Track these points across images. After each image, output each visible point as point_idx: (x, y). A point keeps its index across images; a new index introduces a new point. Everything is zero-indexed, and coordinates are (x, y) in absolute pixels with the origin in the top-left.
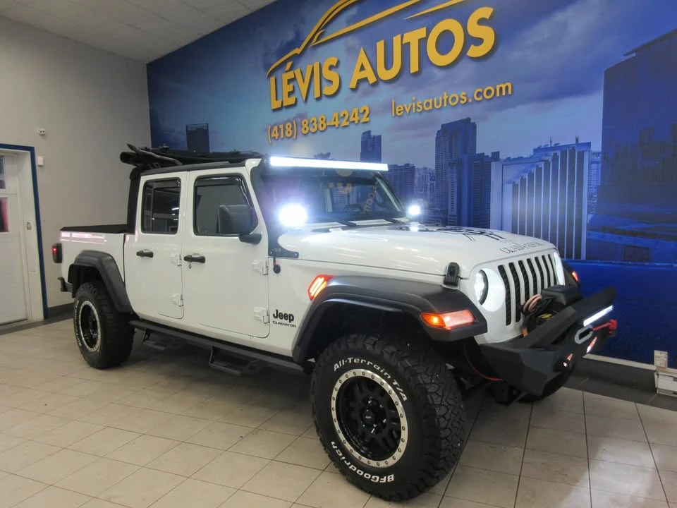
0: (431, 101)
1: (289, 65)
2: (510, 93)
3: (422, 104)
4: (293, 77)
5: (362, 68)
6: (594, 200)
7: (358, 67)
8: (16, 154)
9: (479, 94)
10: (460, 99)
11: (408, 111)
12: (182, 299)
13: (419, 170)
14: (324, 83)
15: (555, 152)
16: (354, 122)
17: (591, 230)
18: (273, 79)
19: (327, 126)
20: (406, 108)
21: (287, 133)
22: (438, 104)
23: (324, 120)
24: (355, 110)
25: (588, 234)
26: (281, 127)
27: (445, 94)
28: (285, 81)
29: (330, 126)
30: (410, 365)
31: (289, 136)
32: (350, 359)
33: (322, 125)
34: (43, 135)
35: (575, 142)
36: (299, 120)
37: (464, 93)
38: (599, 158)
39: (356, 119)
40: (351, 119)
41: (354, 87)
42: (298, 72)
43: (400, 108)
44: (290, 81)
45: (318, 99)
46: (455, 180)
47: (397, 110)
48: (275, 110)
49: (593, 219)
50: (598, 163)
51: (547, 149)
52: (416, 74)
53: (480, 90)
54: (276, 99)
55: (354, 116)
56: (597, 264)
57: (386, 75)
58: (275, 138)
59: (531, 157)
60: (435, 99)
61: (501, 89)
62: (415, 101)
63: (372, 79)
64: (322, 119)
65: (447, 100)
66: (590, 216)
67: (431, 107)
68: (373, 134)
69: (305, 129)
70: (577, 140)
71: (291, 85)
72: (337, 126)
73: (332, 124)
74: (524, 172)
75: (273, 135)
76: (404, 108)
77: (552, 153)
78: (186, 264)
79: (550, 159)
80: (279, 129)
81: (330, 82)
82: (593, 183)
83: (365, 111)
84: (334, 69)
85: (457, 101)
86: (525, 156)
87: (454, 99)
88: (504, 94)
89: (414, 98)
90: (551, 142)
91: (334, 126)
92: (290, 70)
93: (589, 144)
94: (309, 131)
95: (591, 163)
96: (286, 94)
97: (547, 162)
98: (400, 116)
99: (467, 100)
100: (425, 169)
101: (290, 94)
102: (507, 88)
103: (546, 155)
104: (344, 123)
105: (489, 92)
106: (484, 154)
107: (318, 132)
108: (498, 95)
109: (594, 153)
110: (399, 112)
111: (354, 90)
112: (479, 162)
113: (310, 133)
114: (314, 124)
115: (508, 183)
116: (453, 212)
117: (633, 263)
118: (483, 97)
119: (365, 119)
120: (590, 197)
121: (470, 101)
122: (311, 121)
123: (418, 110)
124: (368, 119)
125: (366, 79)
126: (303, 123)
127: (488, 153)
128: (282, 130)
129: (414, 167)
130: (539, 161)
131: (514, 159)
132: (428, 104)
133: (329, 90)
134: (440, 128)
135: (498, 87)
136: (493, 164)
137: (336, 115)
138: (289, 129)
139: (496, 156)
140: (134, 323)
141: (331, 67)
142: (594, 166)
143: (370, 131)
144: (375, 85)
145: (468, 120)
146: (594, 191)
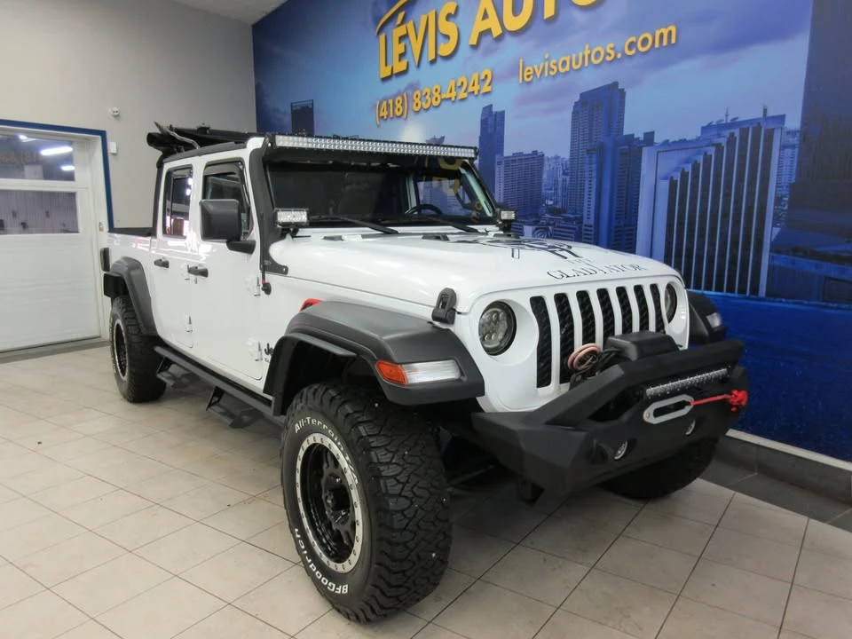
0: (568, 59)
1: (401, 16)
2: (673, 41)
3: (556, 64)
4: (405, 32)
5: (485, 16)
6: (784, 206)
7: (480, 14)
8: (86, 139)
9: (632, 45)
10: (607, 54)
11: (538, 75)
12: (190, 323)
13: (548, 159)
14: (440, 38)
15: (732, 131)
16: (473, 92)
17: (778, 252)
18: (382, 37)
19: (442, 100)
20: (537, 70)
21: (396, 110)
22: (577, 63)
23: (439, 91)
24: (475, 77)
25: (771, 258)
26: (391, 102)
27: (587, 47)
28: (396, 40)
29: (445, 99)
30: (364, 435)
31: (398, 114)
32: (308, 418)
33: (436, 99)
34: (117, 117)
35: (761, 115)
36: (410, 92)
37: (612, 45)
38: (795, 140)
39: (476, 89)
40: (470, 90)
41: (475, 43)
42: (410, 25)
43: (529, 71)
44: (402, 38)
45: (433, 62)
46: (594, 174)
47: (525, 75)
48: (385, 79)
49: (779, 233)
50: (793, 147)
51: (721, 127)
52: (552, 20)
53: (633, 39)
54: (386, 65)
55: (474, 85)
56: (781, 305)
57: (514, 23)
58: (383, 117)
59: (698, 140)
60: (574, 56)
61: (662, 35)
62: (548, 60)
63: (497, 31)
64: (436, 90)
65: (590, 56)
66: (777, 231)
67: (567, 68)
68: (495, 109)
69: (417, 104)
70: (765, 111)
71: (403, 44)
72: (453, 99)
73: (448, 96)
74: (687, 162)
75: (382, 114)
76: (534, 72)
77: (727, 133)
78: (192, 277)
79: (723, 141)
80: (388, 105)
81: (447, 37)
82: (785, 180)
83: (486, 76)
84: (452, 19)
85: (601, 59)
86: (688, 139)
87: (598, 53)
88: (665, 43)
89: (547, 56)
90: (727, 116)
91: (450, 98)
92: (402, 23)
93: (781, 119)
94: (422, 107)
95: (783, 147)
96: (396, 57)
97: (719, 147)
98: (529, 83)
99: (615, 57)
100: (557, 158)
101: (402, 56)
102: (670, 33)
103: (719, 136)
104: (462, 95)
105: (645, 41)
106: (633, 135)
107: (432, 109)
108: (657, 45)
109: (788, 133)
110: (528, 76)
111: (474, 47)
112: (627, 147)
113: (422, 110)
114: (428, 97)
115: (665, 178)
116: (589, 220)
117: (835, 305)
118: (637, 50)
119: (486, 88)
120: (778, 200)
121: (619, 56)
122: (424, 93)
123: (552, 73)
124: (489, 89)
125: (488, 32)
126: (415, 96)
127: (640, 135)
128: (391, 106)
129: (543, 155)
130: (707, 146)
131: (674, 142)
132: (564, 63)
133: (446, 49)
134: (577, 98)
135: (658, 34)
136: (645, 150)
137: (452, 84)
138: (399, 106)
139: (649, 137)
140: (158, 349)
141: (449, 17)
142: (788, 152)
143: (491, 106)
144: (499, 38)
145: (615, 84)
146: (785, 191)
